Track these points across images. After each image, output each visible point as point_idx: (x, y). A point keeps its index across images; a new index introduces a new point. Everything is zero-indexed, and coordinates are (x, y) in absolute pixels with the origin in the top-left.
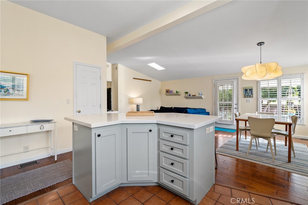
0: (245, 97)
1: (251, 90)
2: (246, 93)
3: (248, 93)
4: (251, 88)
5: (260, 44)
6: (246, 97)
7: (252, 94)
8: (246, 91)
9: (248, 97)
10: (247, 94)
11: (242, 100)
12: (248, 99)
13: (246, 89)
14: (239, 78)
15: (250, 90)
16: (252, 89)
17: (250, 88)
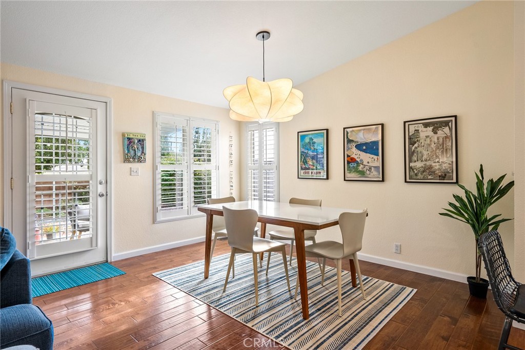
0: (126, 160)
1: (141, 141)
2: (131, 150)
3: (135, 150)
4: (142, 138)
5: (262, 34)
6: (129, 162)
7: (143, 152)
8: (130, 143)
9: (134, 161)
10: (132, 152)
11: (119, 169)
12: (136, 166)
13: (129, 139)
14: (110, 102)
15: (139, 141)
16: (143, 140)
17: (139, 137)
